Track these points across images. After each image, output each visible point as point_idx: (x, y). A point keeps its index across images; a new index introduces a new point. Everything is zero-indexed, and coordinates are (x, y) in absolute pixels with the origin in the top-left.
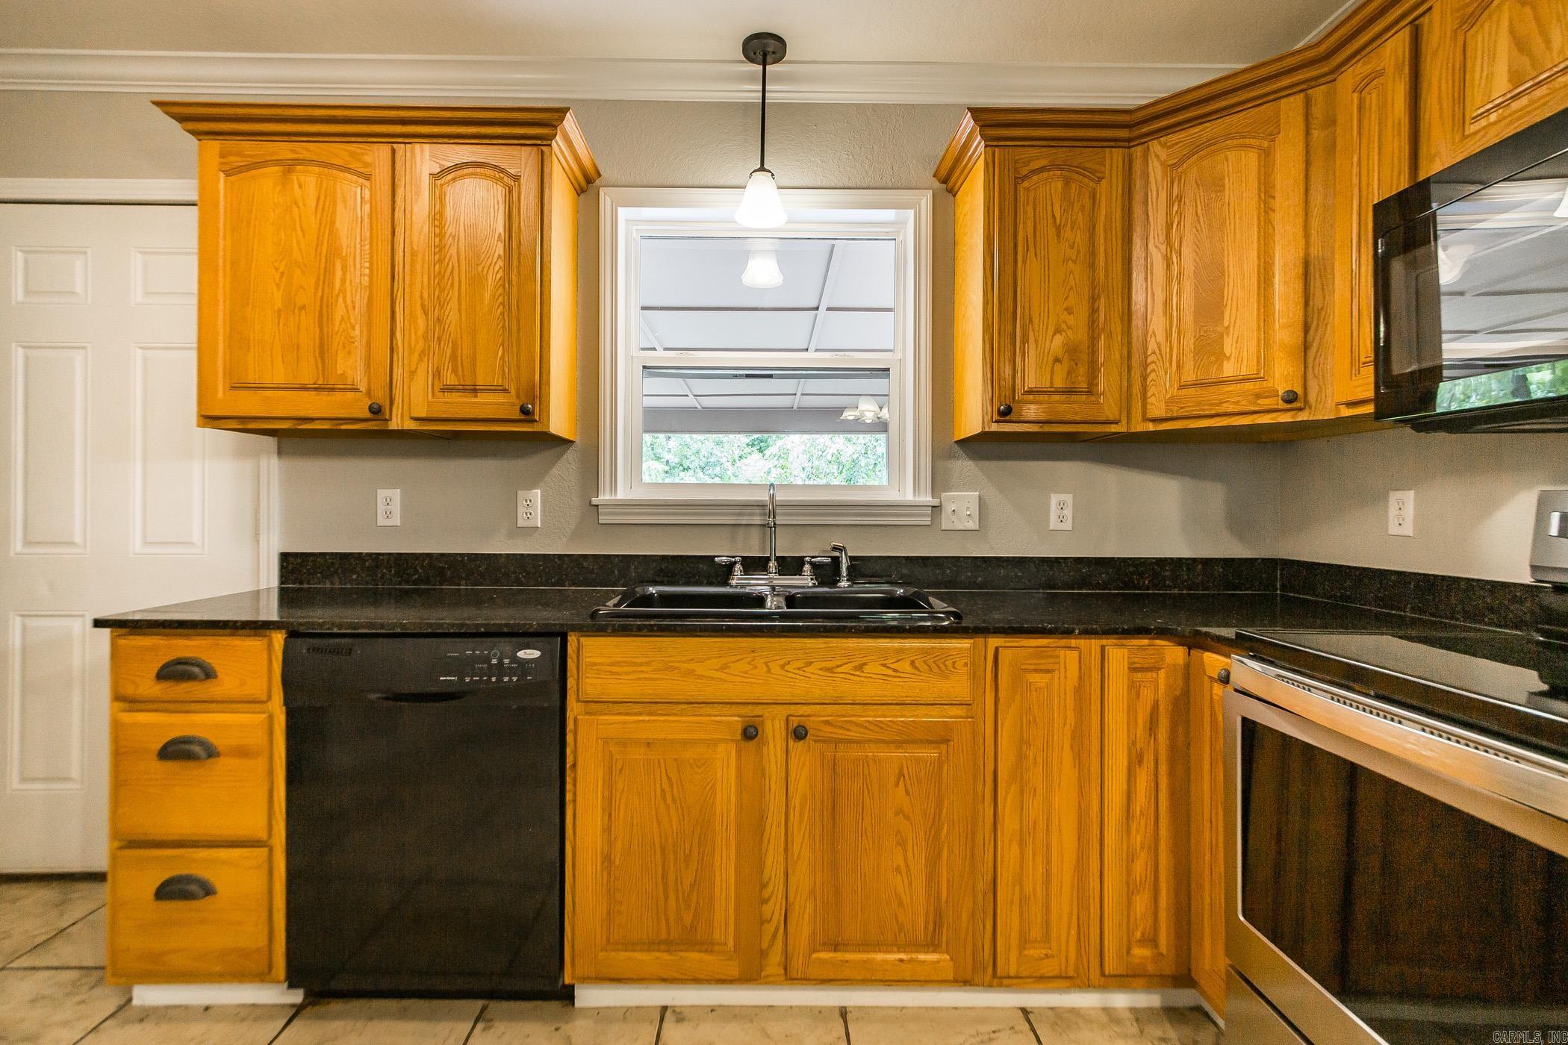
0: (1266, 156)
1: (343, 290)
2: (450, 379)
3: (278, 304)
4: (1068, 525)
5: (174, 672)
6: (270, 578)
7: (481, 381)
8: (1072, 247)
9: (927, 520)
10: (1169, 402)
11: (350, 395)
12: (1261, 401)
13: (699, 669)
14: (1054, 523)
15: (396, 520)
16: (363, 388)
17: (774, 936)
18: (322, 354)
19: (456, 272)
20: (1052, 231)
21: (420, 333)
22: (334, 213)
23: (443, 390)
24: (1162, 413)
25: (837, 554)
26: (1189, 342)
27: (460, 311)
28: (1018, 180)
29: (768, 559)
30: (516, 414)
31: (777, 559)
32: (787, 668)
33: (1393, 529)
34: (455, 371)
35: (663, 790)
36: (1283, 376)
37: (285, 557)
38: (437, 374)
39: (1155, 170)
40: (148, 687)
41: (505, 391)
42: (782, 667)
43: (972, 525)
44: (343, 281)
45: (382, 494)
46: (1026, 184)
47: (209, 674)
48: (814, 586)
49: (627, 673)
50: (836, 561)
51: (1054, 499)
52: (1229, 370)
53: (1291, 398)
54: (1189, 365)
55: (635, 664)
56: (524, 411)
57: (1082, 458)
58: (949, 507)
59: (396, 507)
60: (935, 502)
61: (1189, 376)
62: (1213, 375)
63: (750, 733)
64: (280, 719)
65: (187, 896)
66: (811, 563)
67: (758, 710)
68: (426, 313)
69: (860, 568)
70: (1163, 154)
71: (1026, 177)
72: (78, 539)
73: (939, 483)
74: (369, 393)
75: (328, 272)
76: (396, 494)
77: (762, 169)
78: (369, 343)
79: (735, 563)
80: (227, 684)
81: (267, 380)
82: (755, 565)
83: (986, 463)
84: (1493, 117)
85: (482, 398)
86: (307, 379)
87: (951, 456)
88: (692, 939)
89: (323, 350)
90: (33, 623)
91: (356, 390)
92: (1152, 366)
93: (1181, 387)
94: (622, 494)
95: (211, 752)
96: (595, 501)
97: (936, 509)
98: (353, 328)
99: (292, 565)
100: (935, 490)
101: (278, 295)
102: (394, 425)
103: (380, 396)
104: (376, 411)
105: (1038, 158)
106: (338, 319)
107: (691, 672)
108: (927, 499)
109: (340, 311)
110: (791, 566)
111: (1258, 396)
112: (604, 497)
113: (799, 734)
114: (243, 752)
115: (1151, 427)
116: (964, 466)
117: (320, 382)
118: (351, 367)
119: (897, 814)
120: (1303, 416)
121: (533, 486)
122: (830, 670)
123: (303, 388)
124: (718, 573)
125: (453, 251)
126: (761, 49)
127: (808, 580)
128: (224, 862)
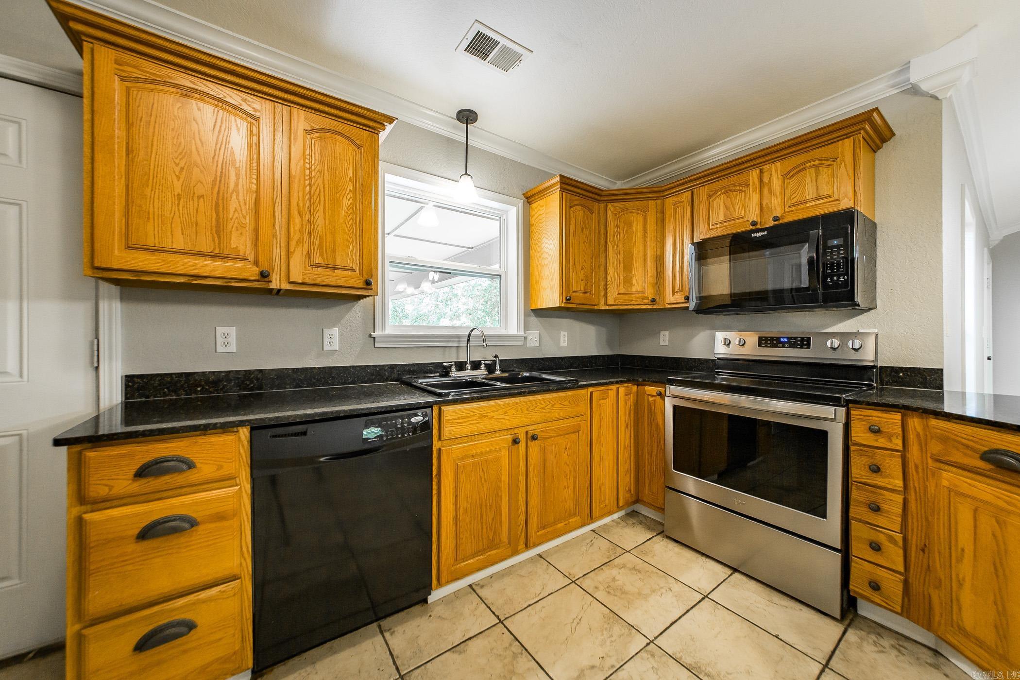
0: (645, 218)
1: (236, 191)
2: (318, 260)
3: (178, 190)
4: (566, 344)
5: (154, 469)
7: (339, 262)
9: (523, 343)
10: (615, 299)
11: (239, 263)
12: (643, 301)
13: (495, 415)
14: (562, 344)
15: (233, 348)
16: (251, 258)
17: (521, 532)
18: (218, 232)
19: (322, 194)
21: (297, 228)
22: (229, 136)
23: (312, 266)
24: (612, 303)
25: (495, 359)
26: (621, 278)
27: (325, 218)
28: (570, 207)
29: (466, 362)
31: (470, 362)
32: (530, 409)
33: (662, 343)
34: (321, 255)
35: (481, 477)
36: (650, 293)
37: (129, 378)
38: (309, 255)
39: (609, 214)
40: (125, 486)
41: (354, 270)
43: (537, 345)
44: (237, 184)
45: (220, 330)
46: (573, 209)
47: (190, 465)
48: (486, 375)
49: (465, 422)
50: (495, 362)
51: (562, 333)
52: (634, 290)
53: (653, 301)
54: (621, 286)
55: (468, 417)
56: (366, 283)
57: (571, 318)
58: (529, 337)
59: (233, 339)
60: (525, 335)
61: (621, 290)
62: (629, 291)
63: (515, 442)
64: (247, 488)
66: (484, 364)
67: (515, 431)
68: (300, 216)
70: (612, 209)
71: (573, 206)
73: (526, 328)
74: (256, 263)
75: (225, 175)
77: (466, 174)
78: (256, 230)
79: (452, 365)
80: (205, 470)
81: (167, 244)
82: (461, 366)
83: (540, 319)
84: (718, 226)
86: (206, 248)
87: (529, 316)
88: (492, 545)
89: (219, 229)
91: (246, 260)
92: (609, 286)
93: (618, 294)
95: (193, 523)
96: (374, 335)
97: (525, 338)
98: (245, 217)
100: (524, 330)
102: (274, 285)
103: (265, 266)
104: (262, 275)
105: (576, 200)
106: (232, 210)
107: (492, 417)
108: (522, 333)
109: (233, 205)
110: (476, 365)
111: (643, 299)
112: (378, 333)
113: (534, 438)
114: (220, 517)
115: (607, 308)
116: (534, 319)
117: (217, 251)
118: (240, 242)
119: (565, 464)
120: (655, 307)
121: (334, 326)
122: (543, 408)
123: (202, 254)
124: (445, 371)
125: (320, 181)
126: (467, 117)
127: (482, 372)
128: (204, 601)
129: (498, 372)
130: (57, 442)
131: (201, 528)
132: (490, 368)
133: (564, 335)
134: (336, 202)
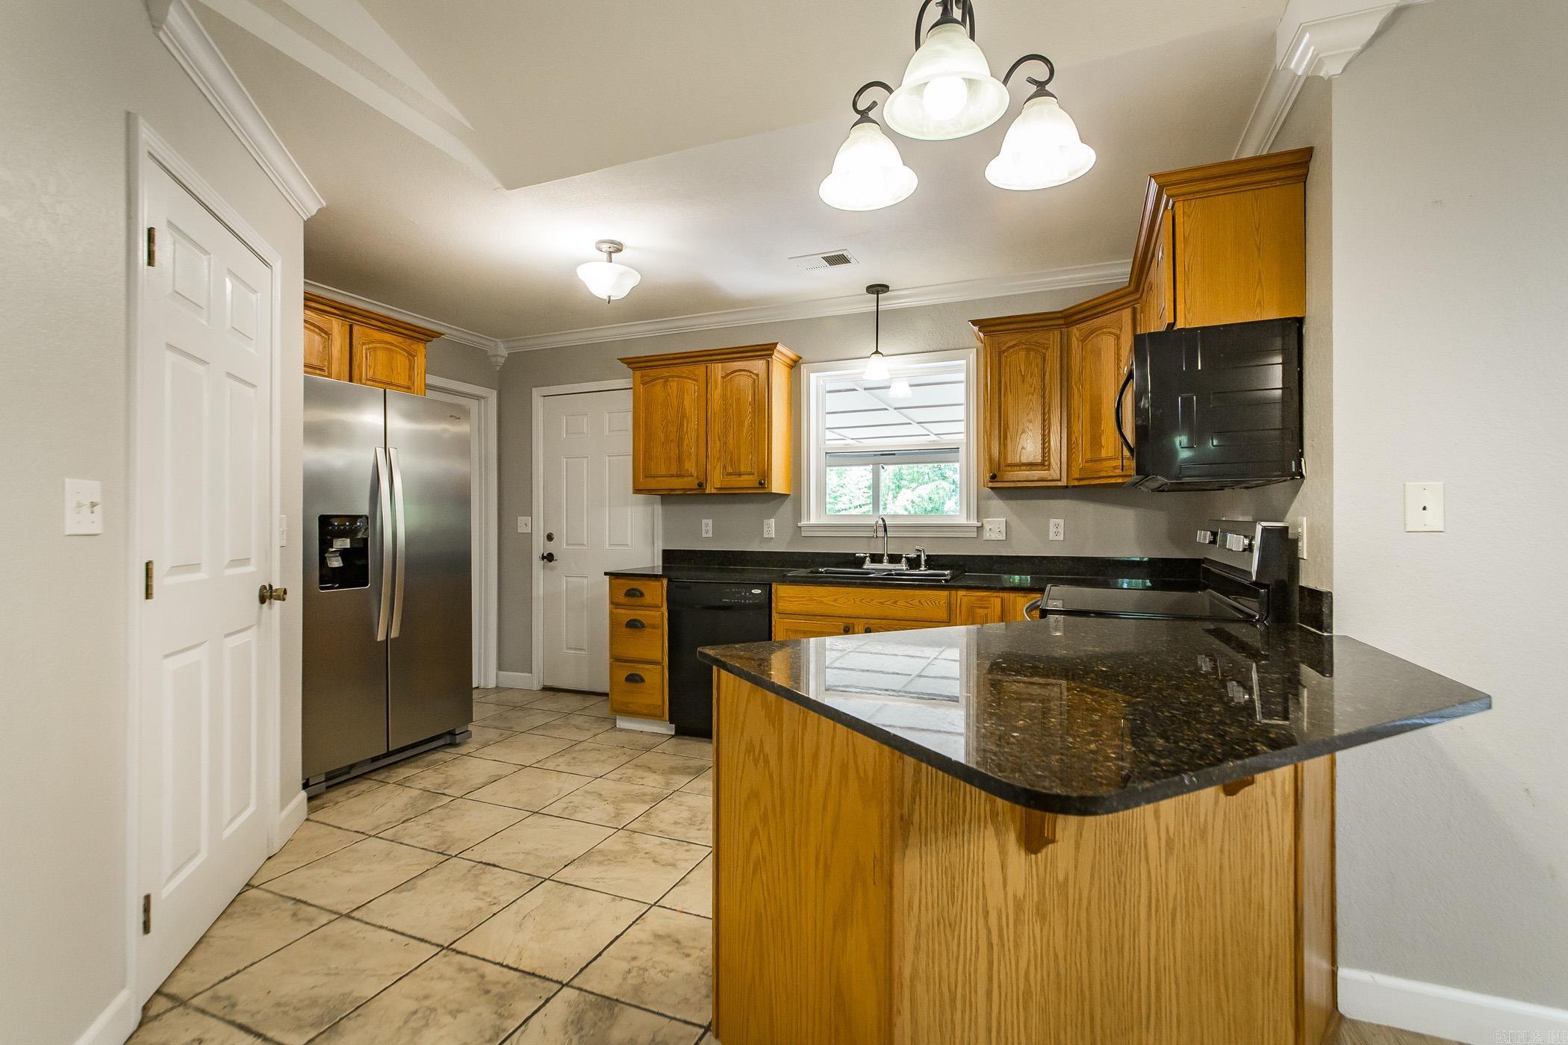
1: (687, 432)
2: (730, 470)
3: (663, 440)
4: (1061, 537)
5: (632, 593)
6: (659, 562)
7: (743, 470)
8: (1031, 387)
9: (975, 535)
10: (1081, 470)
11: (690, 479)
12: (1116, 471)
13: (825, 600)
14: (1052, 536)
15: (710, 535)
16: (695, 475)
18: (679, 461)
19: (733, 420)
20: (1019, 377)
21: (718, 449)
22: (684, 398)
23: (727, 475)
24: (1078, 476)
25: (919, 553)
27: (734, 438)
28: (1000, 353)
29: (883, 555)
30: (757, 485)
31: (888, 555)
32: (863, 601)
34: (731, 466)
37: (664, 552)
38: (725, 467)
39: (1075, 342)
40: (622, 599)
41: (753, 474)
42: (861, 601)
43: (1002, 537)
44: (687, 429)
45: (704, 521)
46: (1006, 354)
47: (642, 595)
48: (907, 570)
49: (795, 601)
50: (919, 556)
51: (1052, 522)
52: (1102, 456)
54: (1089, 450)
55: (799, 597)
56: (760, 483)
57: (1071, 498)
58: (987, 527)
59: (710, 530)
60: (979, 524)
61: (1088, 456)
62: (1098, 456)
63: (847, 631)
64: (666, 614)
65: (636, 681)
66: (905, 557)
67: (851, 621)
68: (720, 440)
69: (933, 561)
70: (1078, 333)
71: (1004, 351)
72: (585, 543)
73: (980, 514)
74: (697, 477)
75: (681, 425)
76: (710, 522)
77: (877, 352)
78: (697, 455)
79: (867, 557)
80: (648, 599)
81: (658, 473)
82: (876, 558)
83: (1011, 502)
85: (743, 477)
86: (674, 473)
87: (989, 497)
89: (680, 459)
90: (569, 579)
91: (692, 476)
92: (1074, 450)
93: (1085, 462)
94: (813, 521)
95: (643, 626)
96: (799, 525)
97: (980, 529)
98: (692, 448)
99: (668, 556)
100: (978, 519)
101: (662, 436)
102: (707, 492)
103: (702, 479)
104: (700, 485)
105: (1011, 340)
106: (685, 445)
107: (822, 602)
108: (974, 522)
109: (686, 442)
110: (895, 559)
112: (804, 522)
114: (653, 627)
116: (997, 504)
117: (679, 473)
118: (690, 466)
121: (771, 518)
122: (881, 603)
123: (672, 476)
124: (859, 562)
125: (731, 411)
126: (878, 289)
127: (903, 566)
128: (647, 670)
129: (923, 568)
130: (606, 574)
131: (646, 629)
132: (914, 563)
133: (1057, 526)
134: (741, 423)
